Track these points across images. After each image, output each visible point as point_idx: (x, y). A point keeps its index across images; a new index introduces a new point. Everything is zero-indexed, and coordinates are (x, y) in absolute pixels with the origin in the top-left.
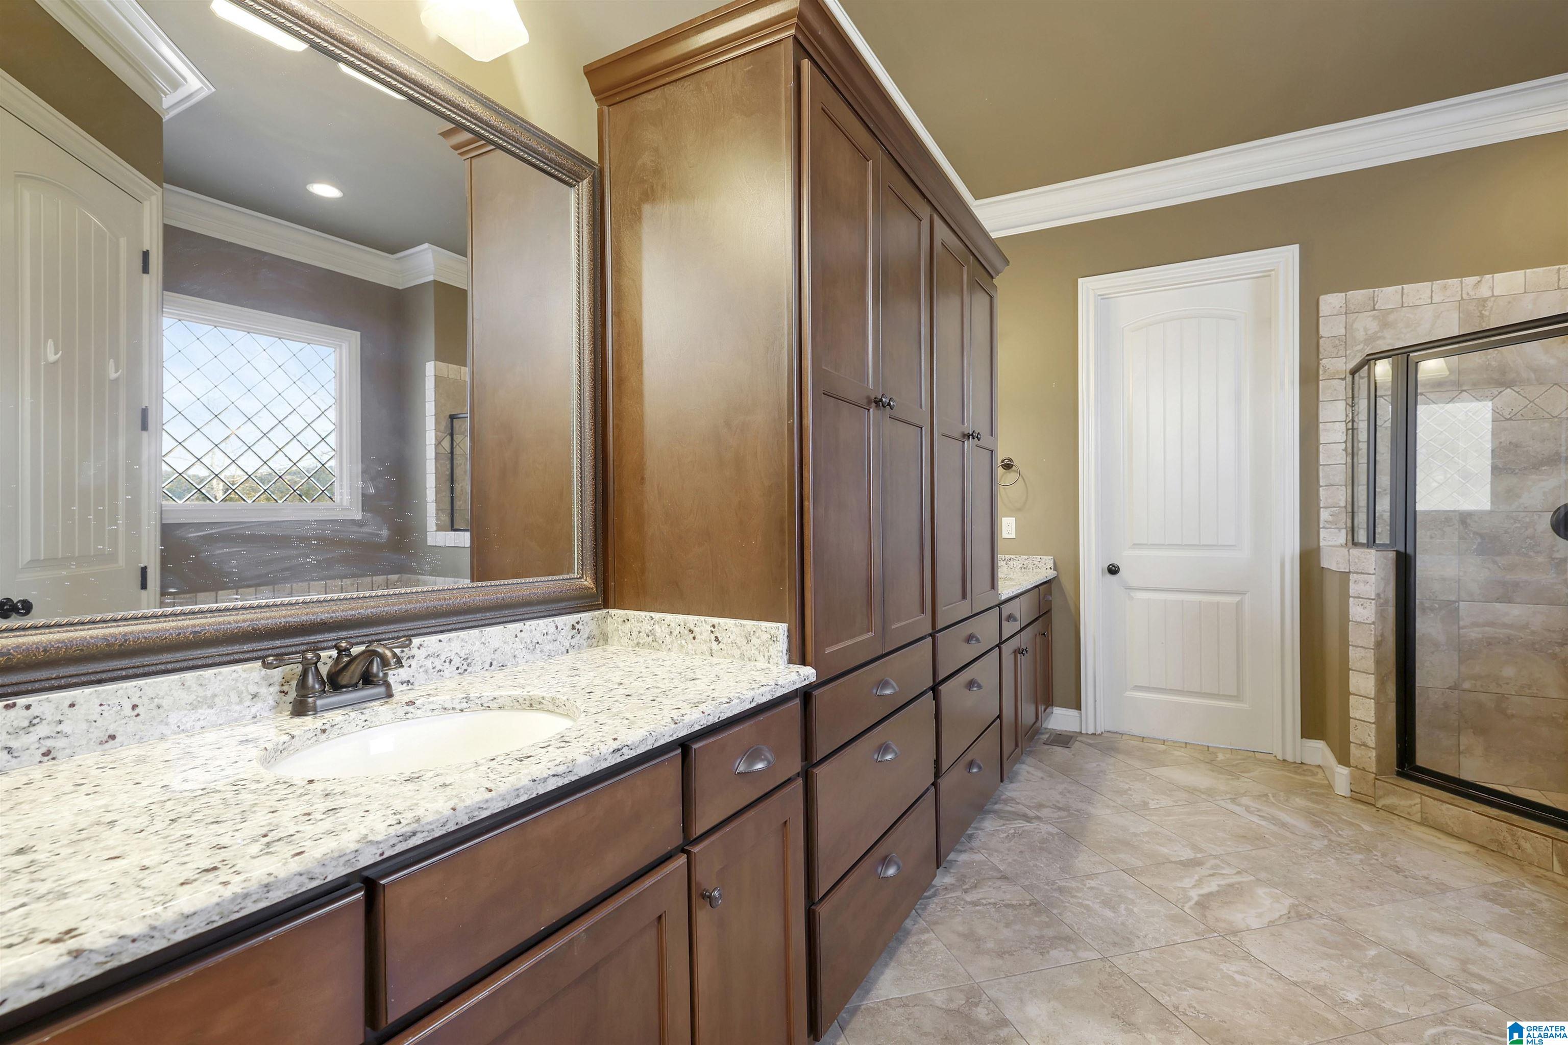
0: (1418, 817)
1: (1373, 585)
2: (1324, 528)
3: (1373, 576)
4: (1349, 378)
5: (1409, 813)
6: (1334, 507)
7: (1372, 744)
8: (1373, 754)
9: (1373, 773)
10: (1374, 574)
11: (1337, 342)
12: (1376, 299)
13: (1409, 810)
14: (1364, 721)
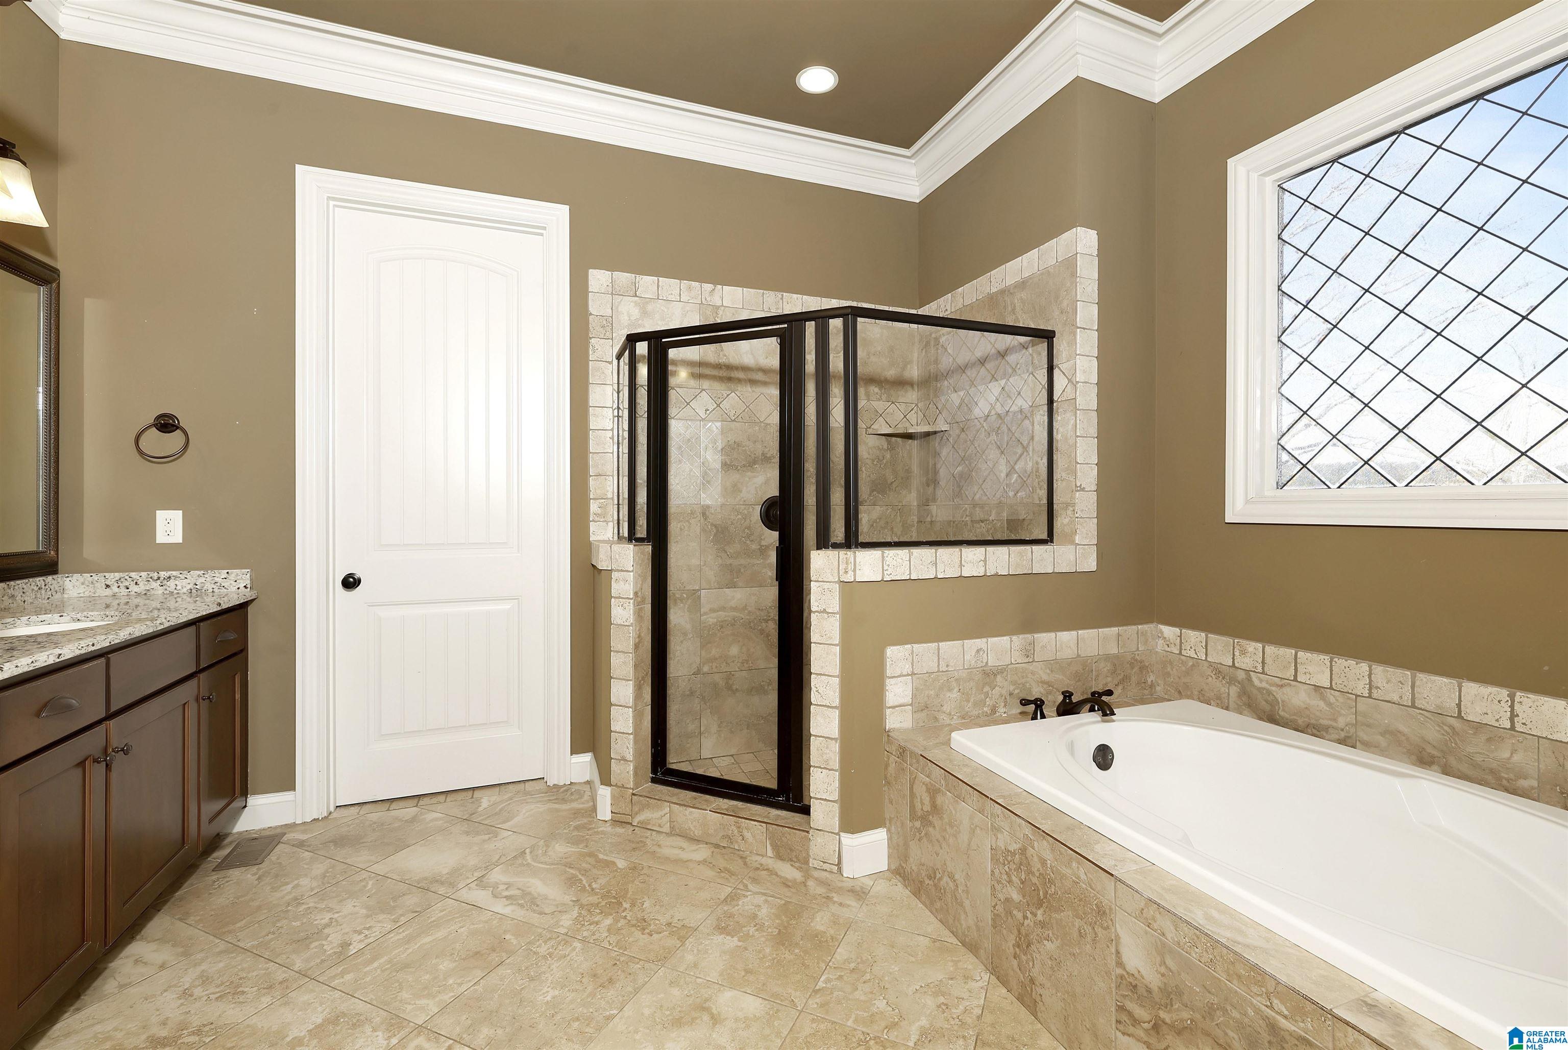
0: (667, 828)
1: (632, 584)
2: (593, 521)
3: (632, 574)
4: (615, 362)
5: (660, 826)
6: (602, 499)
7: (630, 757)
8: (631, 767)
9: (630, 788)
10: (632, 571)
11: (605, 322)
12: (637, 285)
13: (660, 822)
14: (623, 733)
